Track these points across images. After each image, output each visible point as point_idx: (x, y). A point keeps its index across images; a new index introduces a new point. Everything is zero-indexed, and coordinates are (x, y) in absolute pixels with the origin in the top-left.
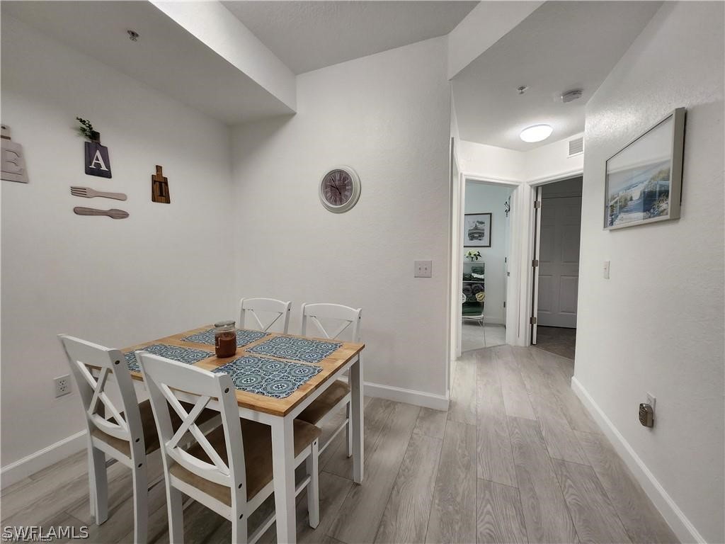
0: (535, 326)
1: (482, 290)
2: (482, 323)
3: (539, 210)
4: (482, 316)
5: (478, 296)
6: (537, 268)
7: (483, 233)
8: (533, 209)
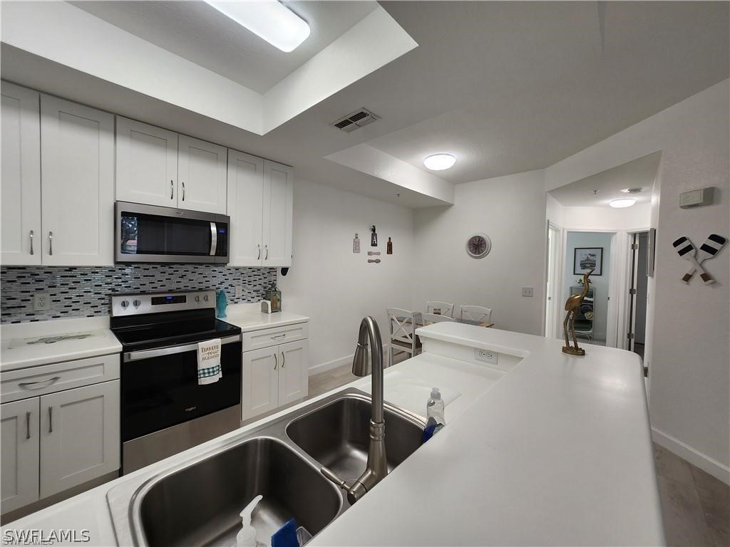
0: (633, 341)
1: (591, 311)
2: (591, 338)
3: (637, 251)
4: (591, 331)
5: (587, 315)
6: (635, 296)
7: (595, 264)
8: (630, 251)
